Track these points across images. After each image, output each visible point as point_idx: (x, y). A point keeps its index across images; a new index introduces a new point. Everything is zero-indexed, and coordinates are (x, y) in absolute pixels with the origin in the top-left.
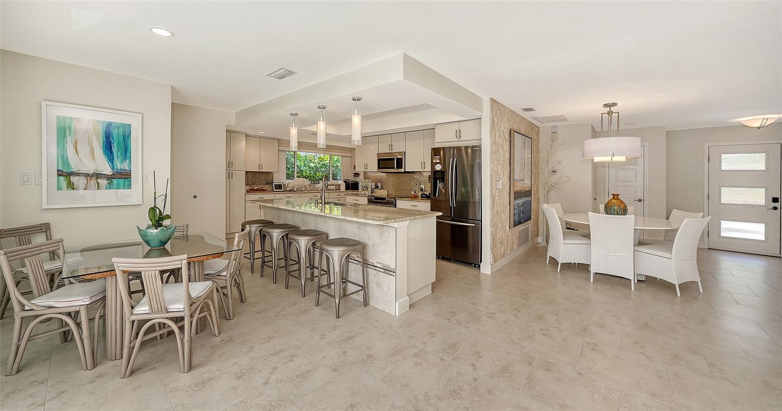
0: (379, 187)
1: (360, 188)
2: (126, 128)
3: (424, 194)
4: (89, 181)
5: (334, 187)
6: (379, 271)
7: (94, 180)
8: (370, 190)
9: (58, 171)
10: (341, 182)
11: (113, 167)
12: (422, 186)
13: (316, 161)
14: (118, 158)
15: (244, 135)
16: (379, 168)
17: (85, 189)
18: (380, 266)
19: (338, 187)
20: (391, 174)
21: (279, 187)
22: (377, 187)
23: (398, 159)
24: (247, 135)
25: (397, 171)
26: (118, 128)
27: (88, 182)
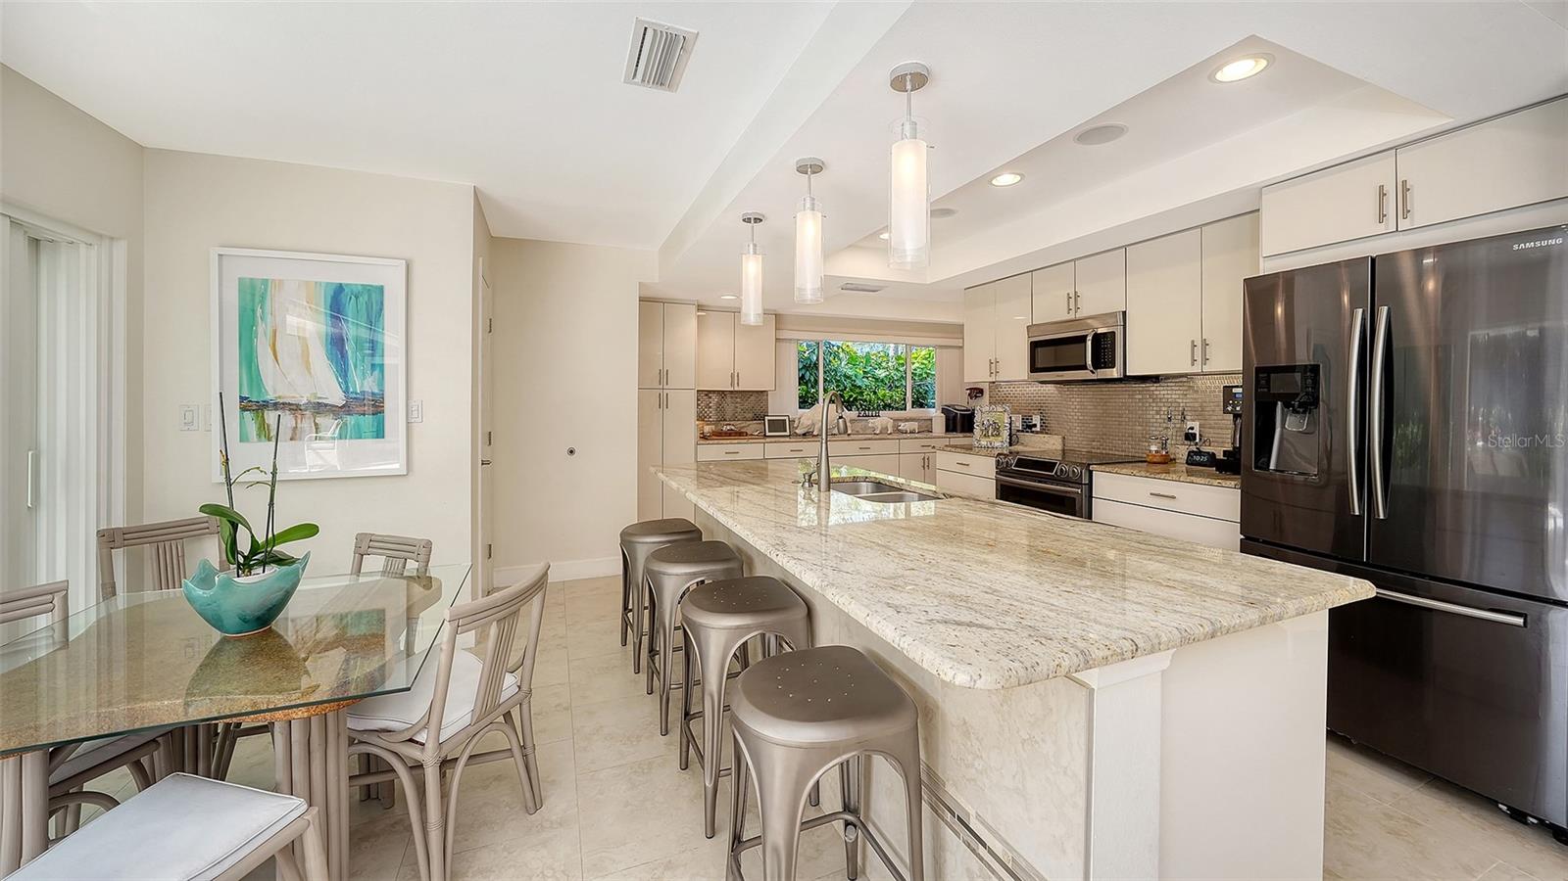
0: (1035, 426)
1: (977, 430)
2: (374, 295)
3: (1199, 453)
4: (299, 421)
5: (915, 425)
6: (993, 871)
7: (310, 418)
8: (1006, 434)
9: (242, 399)
10: (935, 414)
11: (347, 387)
12: (1190, 424)
13: (890, 364)
14: (355, 367)
15: (694, 308)
16: (1034, 369)
17: (291, 439)
18: (998, 848)
19: (926, 428)
20: (1075, 388)
21: (778, 425)
22: (1029, 427)
23: (1097, 338)
24: (700, 308)
25: (1094, 377)
26: (357, 297)
27: (296, 423)
